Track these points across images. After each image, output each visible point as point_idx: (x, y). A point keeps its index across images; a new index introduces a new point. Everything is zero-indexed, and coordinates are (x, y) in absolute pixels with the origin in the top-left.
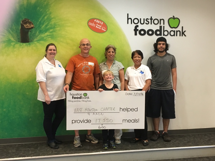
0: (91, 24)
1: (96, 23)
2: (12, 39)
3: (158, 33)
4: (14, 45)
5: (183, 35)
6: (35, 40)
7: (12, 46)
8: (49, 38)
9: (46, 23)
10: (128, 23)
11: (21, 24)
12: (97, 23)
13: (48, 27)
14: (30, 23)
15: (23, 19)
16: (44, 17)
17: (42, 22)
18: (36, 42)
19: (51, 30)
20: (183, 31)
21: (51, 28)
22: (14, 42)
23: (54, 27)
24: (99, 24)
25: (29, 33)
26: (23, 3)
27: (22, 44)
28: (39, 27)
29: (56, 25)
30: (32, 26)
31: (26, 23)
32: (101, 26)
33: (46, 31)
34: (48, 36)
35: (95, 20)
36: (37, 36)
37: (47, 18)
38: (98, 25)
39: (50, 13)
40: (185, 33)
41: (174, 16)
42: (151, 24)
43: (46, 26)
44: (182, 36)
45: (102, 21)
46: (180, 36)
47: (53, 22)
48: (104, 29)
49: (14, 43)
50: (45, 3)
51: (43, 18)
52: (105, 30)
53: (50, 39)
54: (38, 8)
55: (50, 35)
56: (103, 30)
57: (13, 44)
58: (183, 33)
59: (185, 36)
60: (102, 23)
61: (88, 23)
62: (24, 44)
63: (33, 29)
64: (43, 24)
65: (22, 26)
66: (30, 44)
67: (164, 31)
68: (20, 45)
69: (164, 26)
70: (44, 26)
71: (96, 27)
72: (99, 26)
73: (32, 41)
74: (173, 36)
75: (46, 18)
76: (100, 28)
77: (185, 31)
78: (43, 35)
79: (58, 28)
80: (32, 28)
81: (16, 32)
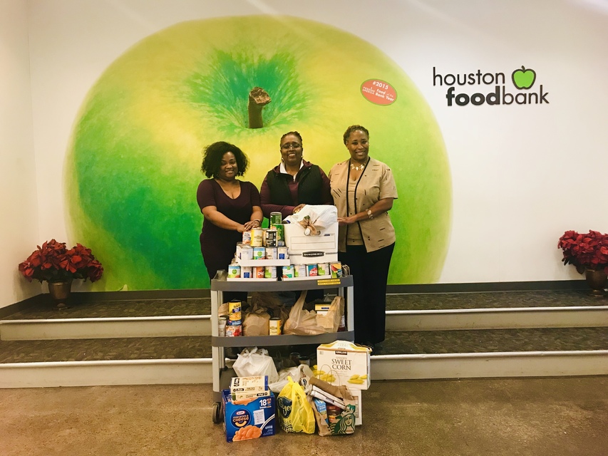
0: (367, 90)
1: (375, 88)
2: (236, 123)
3: (493, 99)
4: (240, 132)
5: (543, 101)
6: (272, 123)
7: (236, 136)
8: (294, 118)
9: (291, 93)
10: (434, 84)
11: (250, 98)
12: (378, 87)
13: (293, 100)
14: (264, 94)
15: (253, 88)
16: (287, 82)
17: (283, 91)
18: (273, 127)
19: (298, 105)
20: (543, 95)
21: (298, 101)
22: (240, 128)
23: (304, 100)
24: (382, 89)
25: (263, 111)
26: (253, 61)
27: (251, 130)
28: (279, 100)
29: (307, 96)
30: (267, 99)
31: (257, 95)
32: (384, 93)
33: (290, 106)
34: (293, 114)
35: (374, 83)
36: (275, 117)
37: (292, 84)
38: (380, 92)
39: (297, 76)
40: (545, 97)
41: (523, 67)
42: (479, 83)
43: (290, 98)
44: (541, 102)
45: (386, 84)
46: (537, 102)
47: (301, 91)
48: (391, 97)
49: (239, 130)
50: (288, 59)
51: (285, 84)
52: (391, 99)
53: (296, 119)
54: (277, 68)
55: (296, 114)
56: (389, 99)
57: (237, 131)
58: (543, 98)
59: (547, 102)
60: (387, 86)
61: (362, 88)
62: (255, 131)
63: (269, 105)
64: (285, 95)
65: (251, 99)
66: (264, 131)
67: (504, 96)
68: (249, 133)
69: (504, 87)
70: (286, 99)
71: (377, 94)
72: (382, 92)
73: (266, 125)
74: (523, 104)
75: (289, 84)
76: (383, 97)
77: (546, 94)
78: (285, 115)
79: (310, 101)
80: (267, 102)
81: (243, 110)
